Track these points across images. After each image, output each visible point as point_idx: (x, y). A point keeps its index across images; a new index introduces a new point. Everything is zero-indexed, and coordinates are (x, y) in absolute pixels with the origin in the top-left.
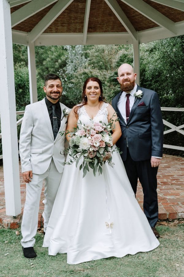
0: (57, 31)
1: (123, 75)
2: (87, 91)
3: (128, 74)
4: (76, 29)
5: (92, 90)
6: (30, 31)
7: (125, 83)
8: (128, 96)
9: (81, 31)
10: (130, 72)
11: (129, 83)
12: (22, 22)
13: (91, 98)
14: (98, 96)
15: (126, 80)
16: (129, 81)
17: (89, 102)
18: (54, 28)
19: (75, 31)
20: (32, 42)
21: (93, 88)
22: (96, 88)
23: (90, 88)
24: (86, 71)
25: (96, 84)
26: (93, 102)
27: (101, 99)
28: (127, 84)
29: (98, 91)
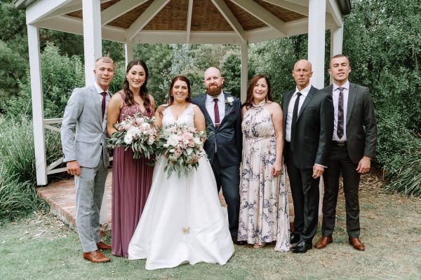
0: (158, 28)
1: (209, 79)
2: (175, 90)
3: (215, 78)
4: (178, 26)
5: (180, 90)
6: (128, 27)
7: (212, 87)
8: (216, 101)
9: (184, 28)
10: (217, 76)
11: (215, 87)
12: (119, 18)
13: (178, 98)
14: (185, 97)
15: (213, 84)
16: (217, 85)
17: (175, 102)
18: (154, 25)
19: (177, 29)
20: (131, 39)
21: (181, 87)
22: (184, 87)
23: (178, 87)
24: (192, 72)
25: (184, 84)
26: (180, 103)
27: (188, 100)
28: (213, 88)
29: (186, 91)
